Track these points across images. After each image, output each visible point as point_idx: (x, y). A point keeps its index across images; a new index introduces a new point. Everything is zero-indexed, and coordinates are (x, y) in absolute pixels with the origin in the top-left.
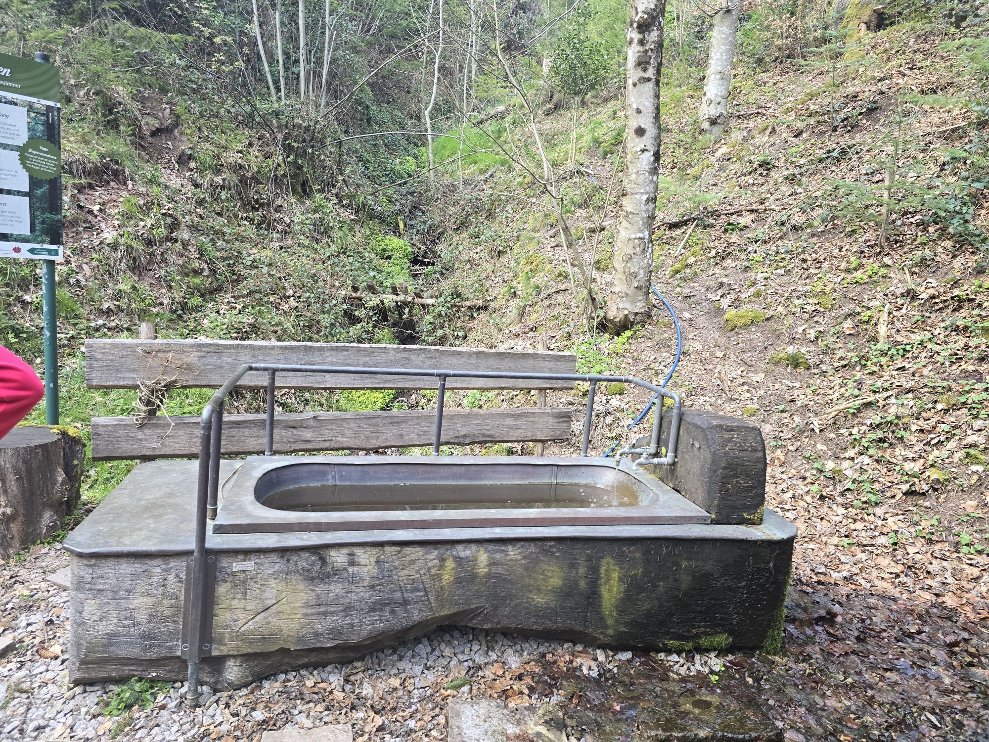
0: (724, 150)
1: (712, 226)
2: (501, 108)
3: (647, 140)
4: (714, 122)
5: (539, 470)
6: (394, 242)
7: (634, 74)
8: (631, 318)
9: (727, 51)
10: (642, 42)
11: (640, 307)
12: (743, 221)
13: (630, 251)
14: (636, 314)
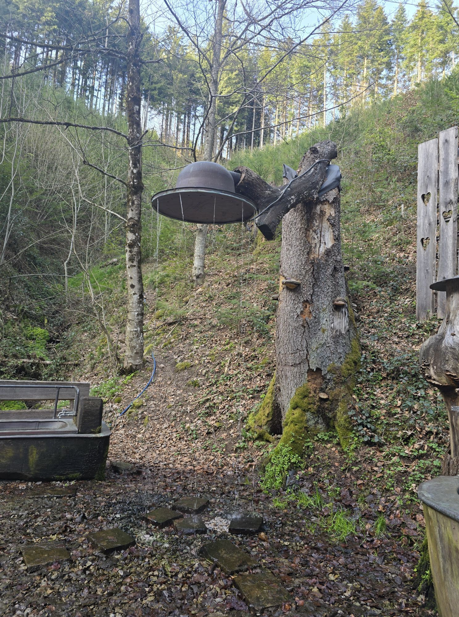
0: (200, 290)
1: (183, 325)
2: (115, 260)
3: (136, 290)
4: (198, 277)
5: (30, 424)
6: (39, 330)
7: (128, 264)
8: (134, 367)
9: (202, 247)
10: (130, 252)
11: (138, 362)
13: (132, 337)
14: (137, 365)
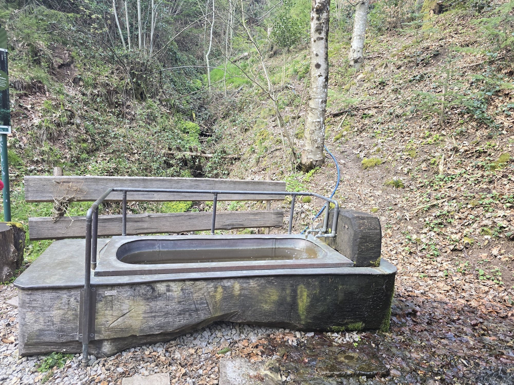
0: (361, 76)
1: (356, 115)
2: (246, 54)
3: (322, 70)
4: (356, 61)
5: (266, 241)
6: (190, 124)
7: (314, 36)
8: (314, 163)
9: (363, 24)
10: (318, 19)
11: (318, 157)
12: (371, 112)
13: (314, 129)
14: (317, 161)
